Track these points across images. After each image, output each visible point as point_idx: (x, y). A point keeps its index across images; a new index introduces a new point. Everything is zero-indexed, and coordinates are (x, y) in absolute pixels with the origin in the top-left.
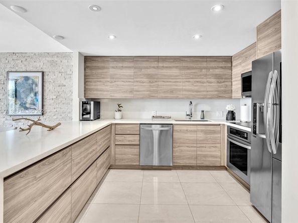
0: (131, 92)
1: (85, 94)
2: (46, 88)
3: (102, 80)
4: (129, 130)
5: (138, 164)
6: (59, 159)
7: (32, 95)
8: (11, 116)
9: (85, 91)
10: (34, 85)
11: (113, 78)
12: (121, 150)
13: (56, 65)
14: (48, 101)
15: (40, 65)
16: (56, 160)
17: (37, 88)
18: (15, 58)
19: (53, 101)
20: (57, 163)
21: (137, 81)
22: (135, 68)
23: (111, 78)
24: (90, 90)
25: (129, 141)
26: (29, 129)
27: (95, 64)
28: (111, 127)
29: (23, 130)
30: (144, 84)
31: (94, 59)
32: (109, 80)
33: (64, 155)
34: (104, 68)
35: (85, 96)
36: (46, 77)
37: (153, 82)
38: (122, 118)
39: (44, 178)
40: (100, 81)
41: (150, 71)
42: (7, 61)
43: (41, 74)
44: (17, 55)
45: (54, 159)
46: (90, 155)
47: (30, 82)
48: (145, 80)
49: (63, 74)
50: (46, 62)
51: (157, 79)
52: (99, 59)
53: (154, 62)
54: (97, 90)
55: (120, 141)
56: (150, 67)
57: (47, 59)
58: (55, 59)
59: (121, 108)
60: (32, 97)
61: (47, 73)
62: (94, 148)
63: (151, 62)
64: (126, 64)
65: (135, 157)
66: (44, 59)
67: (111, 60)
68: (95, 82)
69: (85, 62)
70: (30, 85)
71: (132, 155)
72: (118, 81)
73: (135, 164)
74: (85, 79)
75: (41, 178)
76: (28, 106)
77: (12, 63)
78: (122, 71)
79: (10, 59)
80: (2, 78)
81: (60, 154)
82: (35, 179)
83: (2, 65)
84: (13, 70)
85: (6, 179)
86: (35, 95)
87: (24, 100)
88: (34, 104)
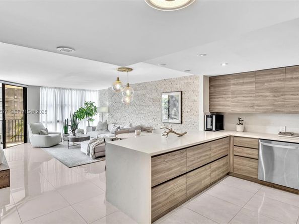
0: (253, 106)
1: (210, 108)
2: (183, 103)
3: (224, 96)
4: (248, 144)
5: (256, 177)
7: (175, 109)
8: (163, 123)
9: (210, 106)
10: (176, 102)
11: (234, 94)
12: (238, 160)
13: (190, 85)
14: (185, 113)
15: (179, 86)
16: (176, 154)
17: (178, 103)
18: (165, 83)
19: (188, 113)
20: (176, 157)
21: (259, 96)
22: (256, 83)
23: (232, 94)
24: (214, 105)
25: (247, 154)
26: (167, 135)
27: (218, 83)
28: (230, 138)
29: (164, 135)
30: (267, 98)
31: (218, 78)
32: (230, 96)
33: (182, 153)
34: (225, 85)
35: (210, 111)
36: (183, 95)
37: (278, 96)
38: (244, 131)
40: (222, 97)
41: (275, 85)
42: (161, 86)
43: (180, 93)
44: (166, 80)
46: (204, 158)
47: (174, 99)
48: (268, 94)
49: (195, 92)
50: (183, 83)
51: (283, 92)
52: (221, 78)
53: (280, 74)
54: (219, 105)
55: (238, 152)
56: (274, 80)
57: (184, 81)
58: (190, 81)
59: (242, 122)
61: (184, 92)
62: (208, 153)
63: (276, 74)
64: (247, 80)
65: (254, 170)
67: (232, 78)
68: (218, 98)
69: (210, 81)
70: (174, 102)
71: (250, 167)
72: (238, 97)
73: (253, 177)
74: (210, 96)
75: (168, 162)
76: (172, 116)
77: (164, 87)
78: (242, 87)
79: (163, 84)
80: (159, 97)
81: (179, 152)
82: (165, 161)
83: (159, 89)
84: (165, 91)
85: (152, 157)
86: (177, 109)
87: (171, 112)
88: (176, 115)
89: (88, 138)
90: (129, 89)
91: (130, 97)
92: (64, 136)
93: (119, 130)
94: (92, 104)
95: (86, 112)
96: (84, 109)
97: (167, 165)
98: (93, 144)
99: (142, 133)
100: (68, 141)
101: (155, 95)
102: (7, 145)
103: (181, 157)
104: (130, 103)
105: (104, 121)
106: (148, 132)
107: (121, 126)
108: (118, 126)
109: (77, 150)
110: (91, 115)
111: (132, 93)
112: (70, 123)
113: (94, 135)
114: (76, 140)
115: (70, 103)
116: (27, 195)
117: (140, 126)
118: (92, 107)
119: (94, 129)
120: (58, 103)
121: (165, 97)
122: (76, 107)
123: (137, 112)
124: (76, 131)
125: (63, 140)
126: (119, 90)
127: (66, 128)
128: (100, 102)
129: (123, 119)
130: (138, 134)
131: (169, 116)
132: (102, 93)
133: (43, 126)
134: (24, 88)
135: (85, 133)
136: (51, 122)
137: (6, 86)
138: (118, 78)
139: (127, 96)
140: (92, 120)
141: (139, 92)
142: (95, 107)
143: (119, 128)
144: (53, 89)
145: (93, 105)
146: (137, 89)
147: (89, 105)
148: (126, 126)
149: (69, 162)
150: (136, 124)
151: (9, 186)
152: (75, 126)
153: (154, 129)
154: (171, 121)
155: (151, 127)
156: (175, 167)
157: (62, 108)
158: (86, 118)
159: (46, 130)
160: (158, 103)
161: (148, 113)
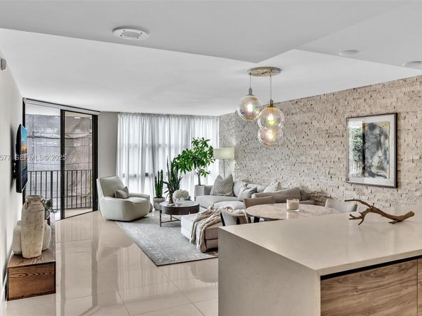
2: (401, 141)
6: (392, 274)
8: (352, 184)
10: (383, 138)
13: (418, 98)
14: (406, 164)
15: (391, 103)
16: (387, 274)
17: (387, 141)
18: (356, 95)
19: (414, 165)
26: (362, 218)
29: (354, 218)
36: (402, 122)
39: (368, 294)
42: (346, 103)
43: (392, 117)
44: (359, 91)
45: (385, 271)
47: (377, 131)
50: (402, 95)
57: (404, 90)
58: (417, 88)
60: (379, 157)
61: (403, 115)
66: (398, 91)
70: (376, 138)
75: (364, 291)
77: (353, 104)
79: (350, 98)
80: (341, 127)
81: (395, 267)
82: (356, 289)
83: (341, 109)
84: (354, 115)
85: (323, 278)
86: (385, 154)
87: (369, 161)
88: (382, 169)
89: (195, 210)
90: (272, 112)
91: (275, 128)
92: (155, 202)
93: (253, 196)
94: (205, 143)
95: (194, 158)
96: (190, 152)
97: (364, 299)
98: (203, 222)
99: (302, 207)
100: (161, 212)
101: (330, 123)
102: (67, 213)
103: (402, 282)
104: (277, 140)
105: (227, 175)
106: (316, 203)
107: (259, 188)
108: (252, 187)
109: (174, 230)
110: (203, 164)
111: (279, 120)
112: (166, 179)
113: (206, 202)
114: (173, 211)
115: (167, 142)
116: (95, 303)
117: (298, 188)
118: (206, 149)
119: (208, 191)
120: (147, 142)
121: (355, 126)
122: (176, 149)
123: (293, 159)
124: (174, 194)
125: (154, 209)
126: (253, 115)
127: (159, 187)
128: (221, 139)
129: (263, 173)
130: (294, 208)
131: (364, 168)
132: (223, 121)
133: (122, 183)
134: (93, 115)
135: (192, 199)
136: (135, 176)
137: (67, 114)
138: (251, 90)
139: (269, 127)
140: (205, 174)
141: (296, 118)
142: (211, 147)
143: (255, 191)
144: (139, 117)
145: (206, 145)
146: (293, 111)
147: (200, 145)
148: (270, 189)
149: (158, 254)
150: (291, 184)
151: (55, 292)
152: (174, 184)
153: (330, 198)
154: (368, 180)
155: (322, 192)
156: (385, 306)
157: (154, 149)
158: (195, 170)
159: (126, 189)
160: (338, 141)
161: (315, 161)
